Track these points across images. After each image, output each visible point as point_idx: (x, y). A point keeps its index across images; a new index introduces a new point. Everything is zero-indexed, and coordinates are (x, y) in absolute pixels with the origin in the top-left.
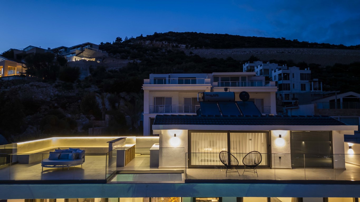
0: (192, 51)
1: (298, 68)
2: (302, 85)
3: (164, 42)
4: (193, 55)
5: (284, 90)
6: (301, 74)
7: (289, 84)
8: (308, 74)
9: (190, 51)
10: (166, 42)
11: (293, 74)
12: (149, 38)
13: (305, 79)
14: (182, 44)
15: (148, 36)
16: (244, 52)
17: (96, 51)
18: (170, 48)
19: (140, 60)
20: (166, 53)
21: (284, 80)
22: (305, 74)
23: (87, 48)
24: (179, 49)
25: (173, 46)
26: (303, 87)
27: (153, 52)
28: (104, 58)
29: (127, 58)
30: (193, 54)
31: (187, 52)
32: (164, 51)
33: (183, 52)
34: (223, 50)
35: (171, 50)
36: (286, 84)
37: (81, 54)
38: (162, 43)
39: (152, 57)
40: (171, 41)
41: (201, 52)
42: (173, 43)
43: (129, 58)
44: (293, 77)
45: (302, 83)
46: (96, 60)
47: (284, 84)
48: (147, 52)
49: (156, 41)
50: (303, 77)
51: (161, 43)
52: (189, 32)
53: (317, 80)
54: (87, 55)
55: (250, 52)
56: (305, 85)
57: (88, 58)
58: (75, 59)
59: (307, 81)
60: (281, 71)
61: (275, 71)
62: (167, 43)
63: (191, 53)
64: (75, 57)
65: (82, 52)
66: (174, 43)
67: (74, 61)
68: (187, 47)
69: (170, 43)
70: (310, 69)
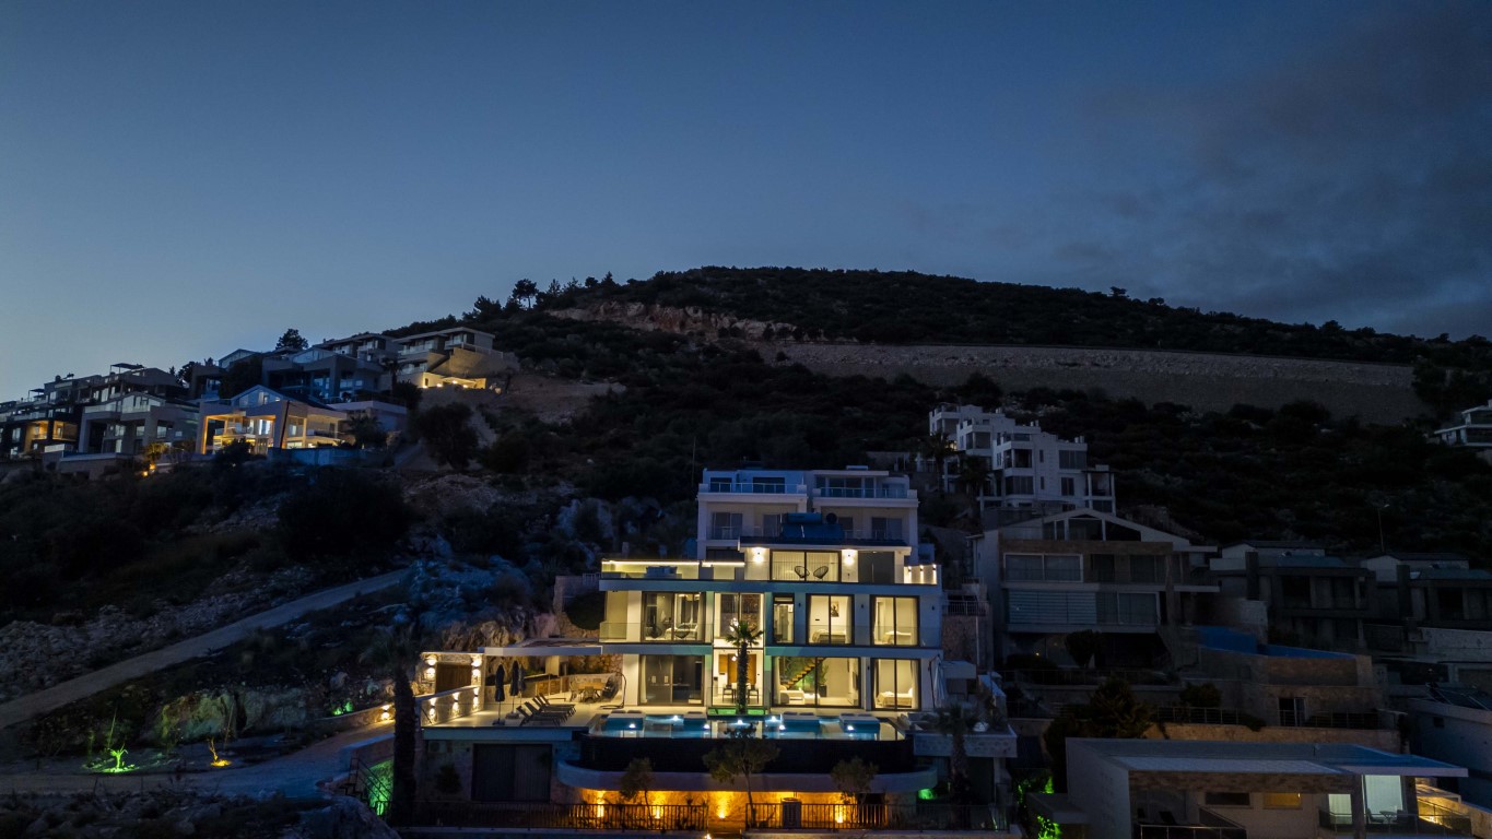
0: (784, 350)
1: (1054, 437)
2: (1064, 480)
3: (690, 311)
4: (788, 363)
5: (1018, 493)
6: (1062, 453)
7: (1030, 479)
8: (1078, 452)
9: (778, 351)
10: (696, 312)
11: (1041, 452)
12: (636, 290)
13: (1073, 467)
14: (750, 318)
15: (632, 281)
16: (953, 358)
17: (486, 353)
18: (712, 338)
19: (622, 382)
20: (701, 357)
21: (1017, 466)
22: (1072, 453)
23: (459, 346)
24: (743, 341)
25: (723, 332)
26: (1068, 487)
27: (660, 355)
28: (509, 377)
29: (578, 377)
30: (789, 359)
31: (768, 353)
32: (693, 348)
33: (754, 356)
34: (885, 348)
35: (717, 345)
36: (1023, 478)
37: (444, 365)
38: (685, 312)
39: (656, 370)
40: (713, 309)
41: (813, 354)
42: (722, 315)
43: (584, 373)
44: (1042, 460)
45: (1066, 476)
46: (488, 384)
47: (1018, 477)
48: (640, 352)
49: (663, 306)
50: (1066, 460)
51: (682, 314)
52: (776, 269)
53: (1106, 468)
54: (460, 366)
55: (972, 359)
56: (1071, 480)
57: (462, 376)
58: (427, 380)
59: (1079, 471)
60: (1010, 443)
61: (999, 443)
62: (700, 314)
63: (782, 357)
64: (426, 375)
65: (446, 359)
66: (726, 315)
67: (425, 387)
68: (768, 334)
69: (710, 316)
70: (1086, 441)
